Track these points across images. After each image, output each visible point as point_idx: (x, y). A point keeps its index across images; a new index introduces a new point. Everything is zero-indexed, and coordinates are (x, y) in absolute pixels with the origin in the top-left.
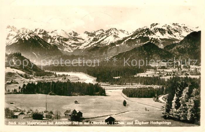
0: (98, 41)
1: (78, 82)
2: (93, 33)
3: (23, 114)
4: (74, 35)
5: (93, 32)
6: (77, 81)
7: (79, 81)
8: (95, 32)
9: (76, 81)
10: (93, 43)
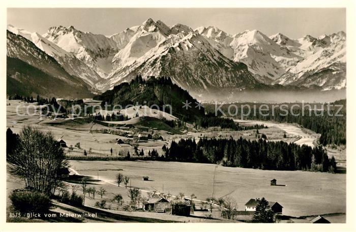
0: (332, 57)
1: (282, 142)
2: (322, 40)
3: (166, 201)
4: (283, 43)
5: (323, 37)
6: (280, 140)
7: (285, 140)
8: (327, 37)
9: (277, 141)
10: (321, 62)
